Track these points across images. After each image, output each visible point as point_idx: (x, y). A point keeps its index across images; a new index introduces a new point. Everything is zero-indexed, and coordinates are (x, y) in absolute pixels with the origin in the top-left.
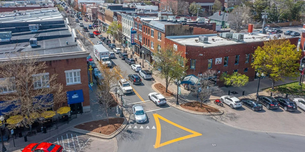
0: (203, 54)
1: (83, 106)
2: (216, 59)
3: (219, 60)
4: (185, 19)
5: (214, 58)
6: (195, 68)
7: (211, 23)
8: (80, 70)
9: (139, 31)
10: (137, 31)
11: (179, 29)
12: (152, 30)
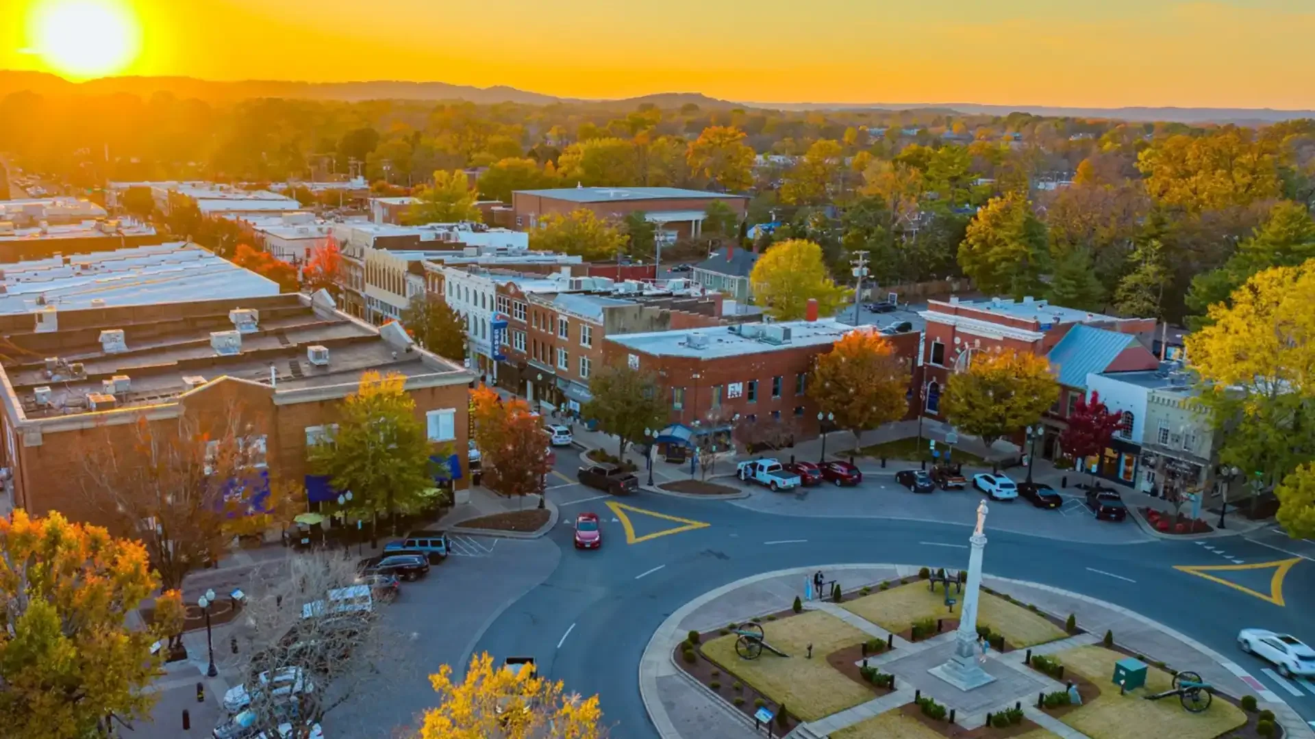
0: (702, 375)
1: (456, 489)
2: (730, 386)
3: (736, 389)
4: (640, 287)
5: (723, 383)
6: (683, 407)
7: (711, 297)
8: (454, 410)
9: (516, 321)
10: (510, 323)
11: (635, 316)
12: (562, 321)
